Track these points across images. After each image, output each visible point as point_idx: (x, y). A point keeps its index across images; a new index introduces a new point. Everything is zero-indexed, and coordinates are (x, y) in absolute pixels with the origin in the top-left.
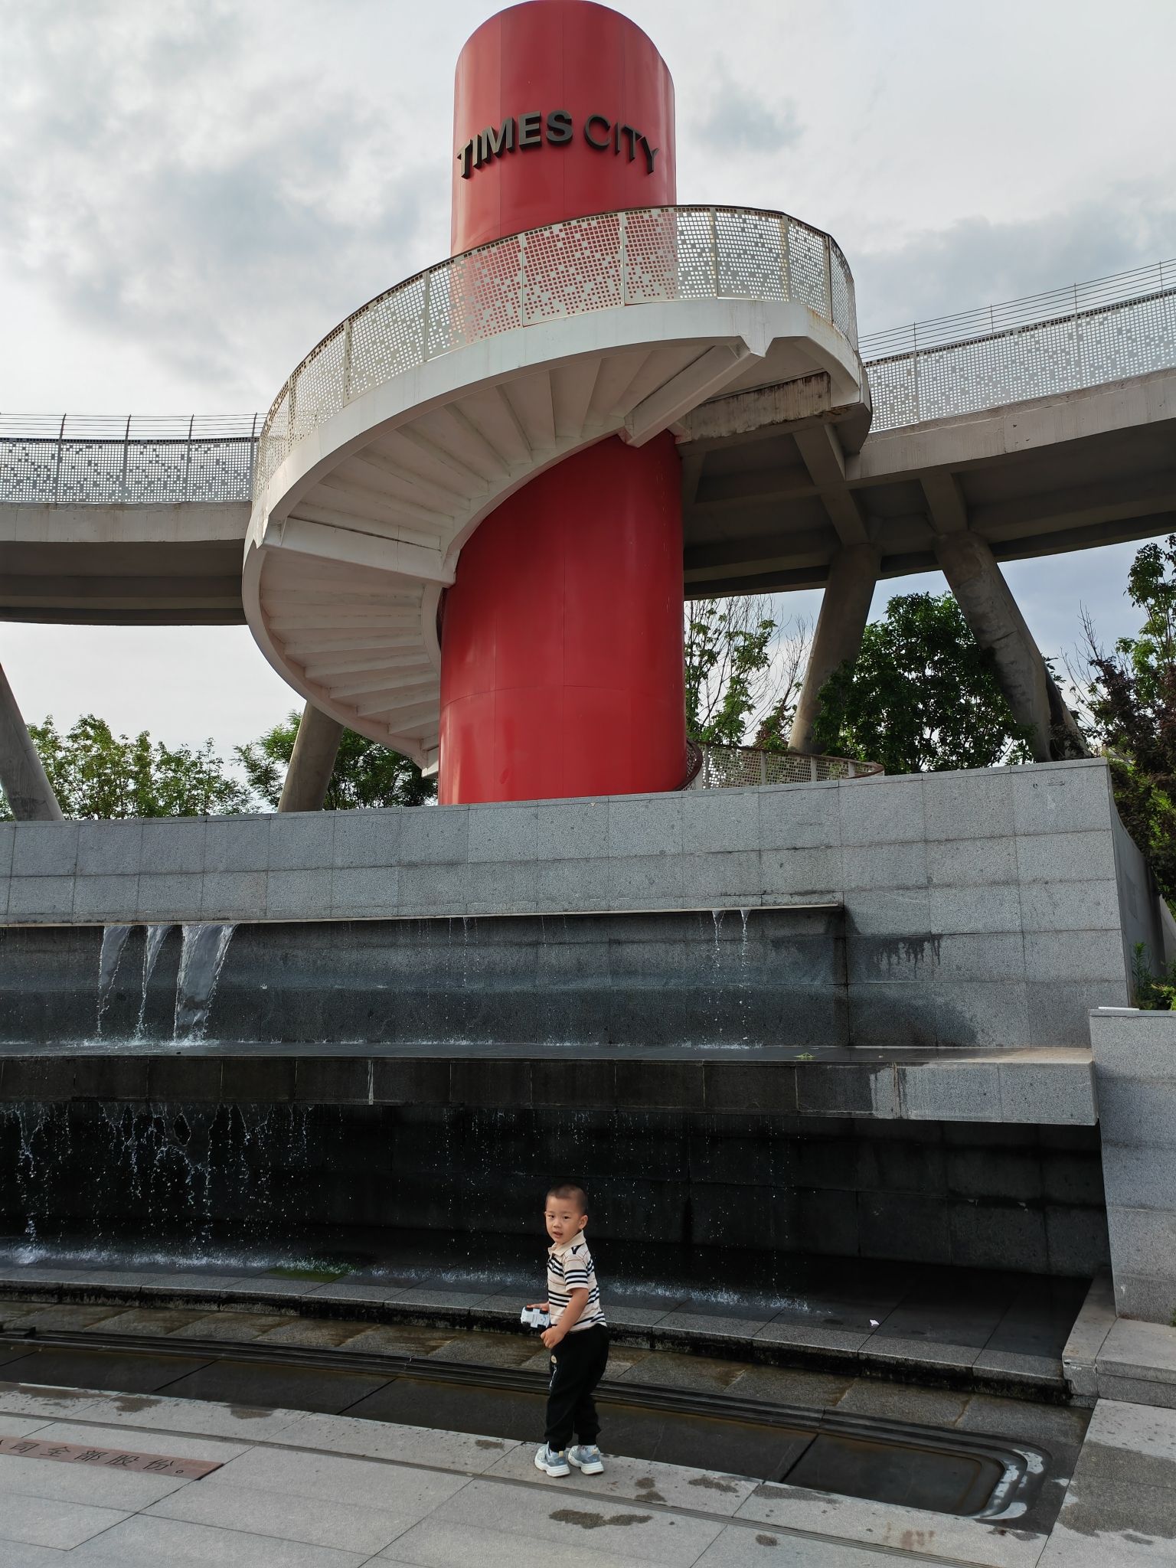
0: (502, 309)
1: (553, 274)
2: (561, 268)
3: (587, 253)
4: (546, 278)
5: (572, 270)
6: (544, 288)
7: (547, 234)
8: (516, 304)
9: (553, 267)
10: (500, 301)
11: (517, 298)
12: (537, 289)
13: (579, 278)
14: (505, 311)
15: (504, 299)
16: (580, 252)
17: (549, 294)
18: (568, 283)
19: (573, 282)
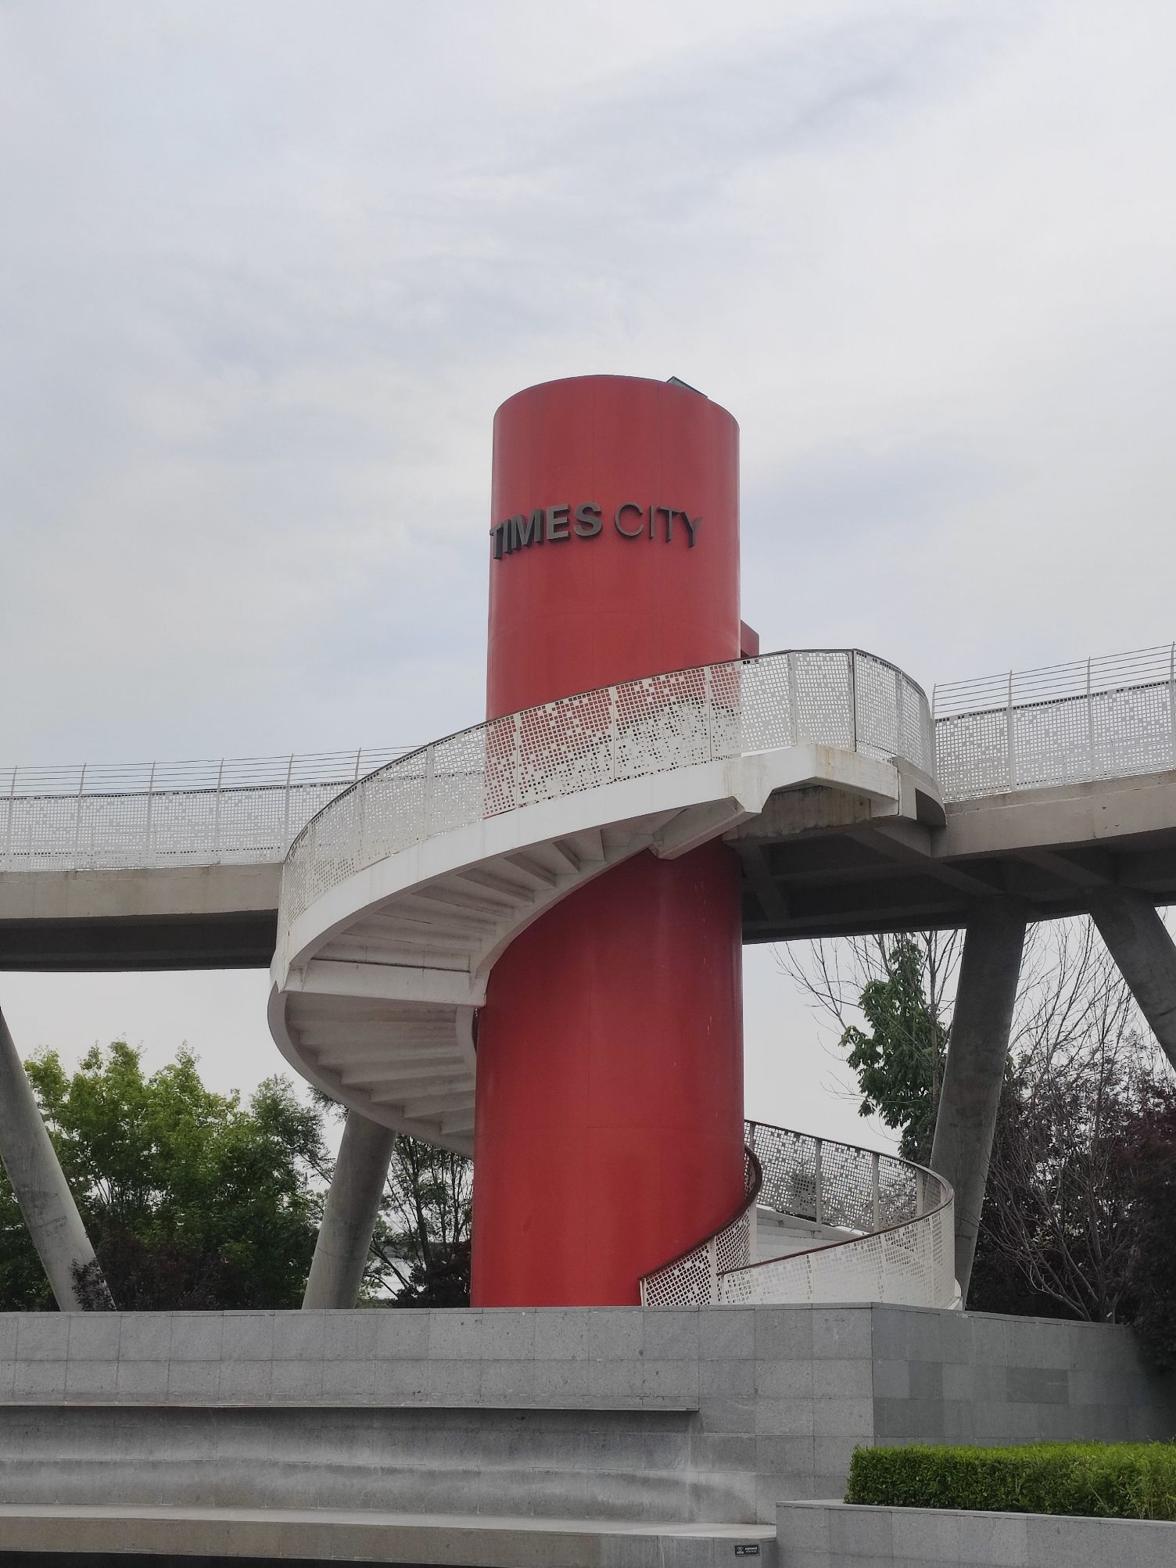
0: (498, 789)
1: (546, 753)
2: (554, 746)
3: (579, 730)
4: (540, 757)
5: (564, 748)
6: (538, 767)
7: (540, 713)
8: (511, 784)
9: (546, 746)
10: (496, 780)
11: (512, 777)
12: (530, 767)
13: (571, 755)
14: (501, 790)
15: (501, 779)
16: (571, 730)
17: (542, 773)
18: (560, 761)
19: (564, 760)
